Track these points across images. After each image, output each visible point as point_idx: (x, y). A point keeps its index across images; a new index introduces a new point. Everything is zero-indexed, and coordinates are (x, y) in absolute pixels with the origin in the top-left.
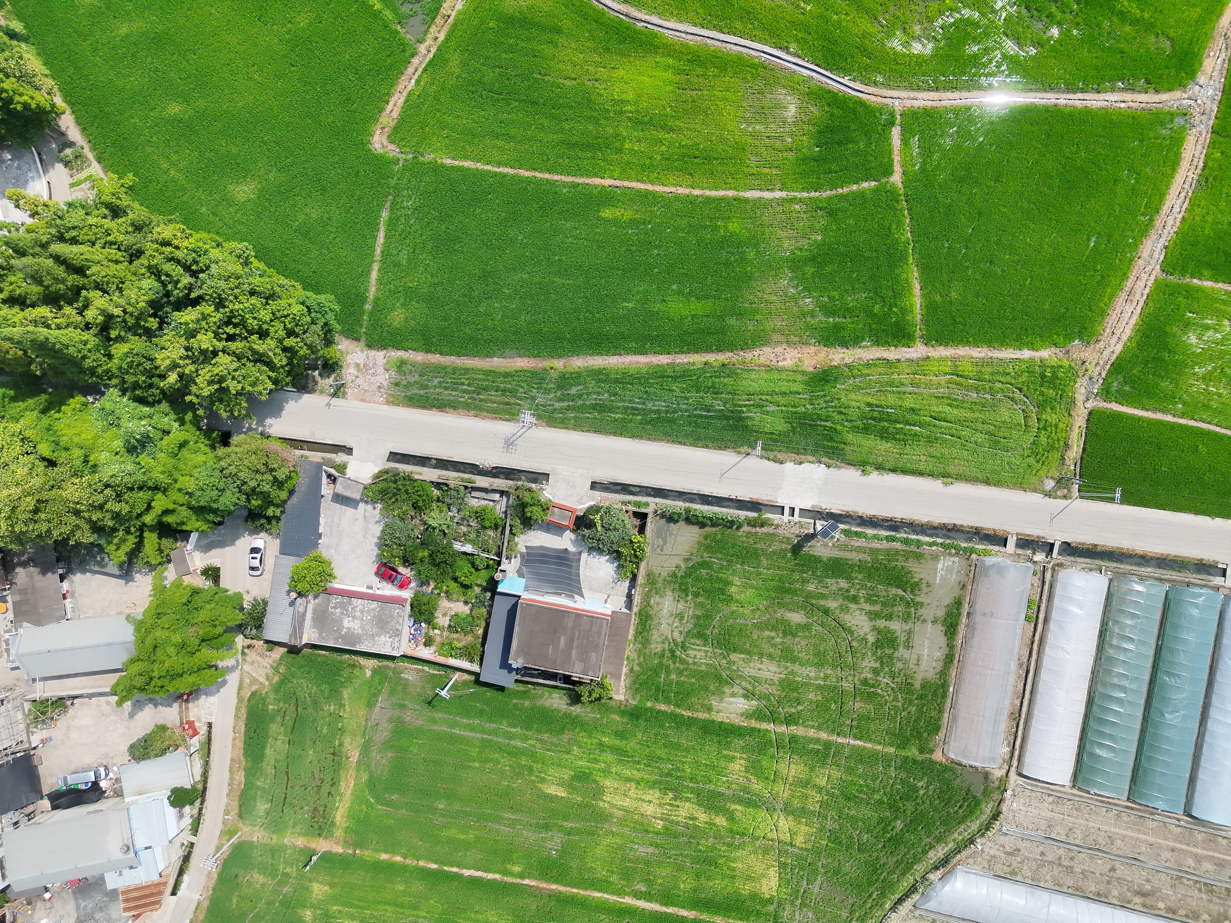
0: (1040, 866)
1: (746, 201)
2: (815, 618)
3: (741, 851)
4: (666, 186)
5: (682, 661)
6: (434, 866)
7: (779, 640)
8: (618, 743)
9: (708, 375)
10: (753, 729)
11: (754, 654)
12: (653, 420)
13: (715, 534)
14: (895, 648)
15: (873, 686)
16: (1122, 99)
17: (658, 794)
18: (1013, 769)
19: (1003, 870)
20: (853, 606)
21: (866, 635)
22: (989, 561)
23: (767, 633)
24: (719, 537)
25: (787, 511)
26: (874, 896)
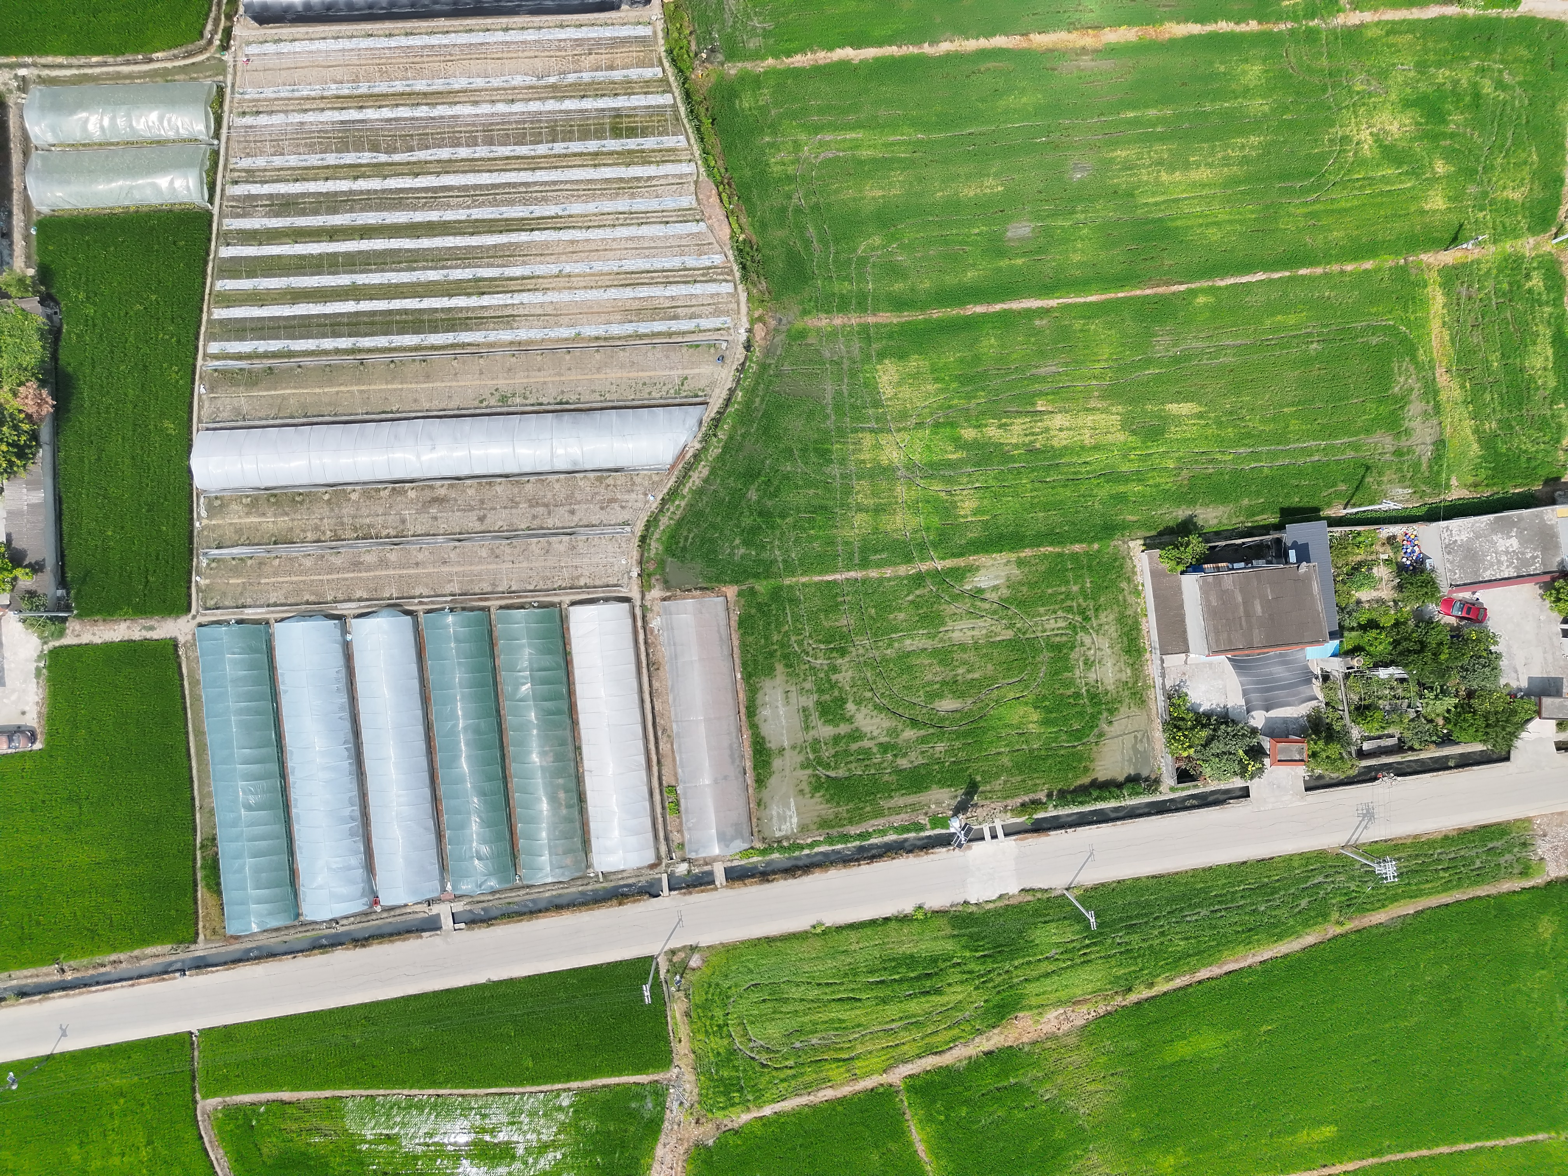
0: (570, 497)
2: (924, 711)
3: (935, 406)
5: (1070, 609)
6: (1302, 272)
7: (960, 671)
8: (1122, 489)
9: (1146, 972)
10: (962, 555)
11: (985, 646)
12: (1196, 896)
13: (1077, 777)
14: (819, 703)
15: (832, 650)
17: (1055, 443)
18: (638, 603)
19: (615, 479)
20: (884, 739)
21: (858, 710)
22: (739, 845)
23: (976, 675)
24: (1070, 776)
25: (1000, 833)
26: (758, 400)
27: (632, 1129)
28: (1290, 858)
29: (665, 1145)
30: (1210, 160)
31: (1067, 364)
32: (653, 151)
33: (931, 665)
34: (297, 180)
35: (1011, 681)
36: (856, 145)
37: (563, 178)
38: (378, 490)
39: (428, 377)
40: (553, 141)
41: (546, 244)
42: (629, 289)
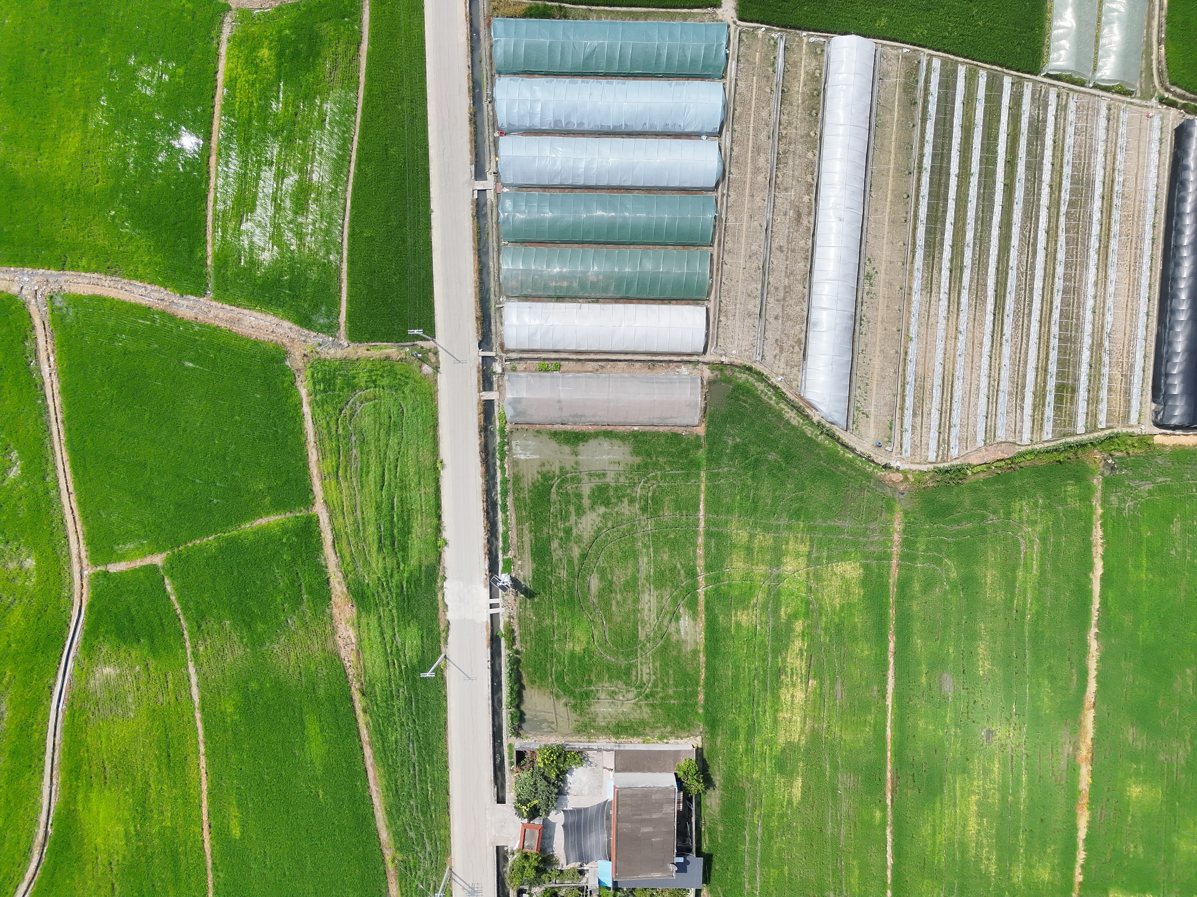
0: (789, 318)
1: (202, 699)
2: (592, 565)
3: (823, 603)
4: (201, 779)
5: (655, 685)
7: (619, 596)
8: (742, 736)
9: (375, 708)
10: (707, 609)
11: (635, 618)
12: (428, 753)
13: (528, 674)
14: (608, 486)
15: (647, 501)
16: (45, 360)
17: (783, 690)
18: (701, 359)
19: (798, 353)
20: (574, 531)
21: (599, 515)
22: (509, 413)
23: (614, 608)
24: (530, 669)
25: (494, 611)
26: (844, 469)
27: (306, 306)
28: (447, 828)
29: (291, 328)
30: (982, 834)
31: (841, 707)
32: (1043, 414)
33: (626, 575)
34: (1055, 142)
35: (607, 633)
36: (1027, 568)
37: (1031, 343)
38: (812, 173)
39: (893, 222)
40: (1060, 339)
41: (982, 324)
42: (940, 382)
